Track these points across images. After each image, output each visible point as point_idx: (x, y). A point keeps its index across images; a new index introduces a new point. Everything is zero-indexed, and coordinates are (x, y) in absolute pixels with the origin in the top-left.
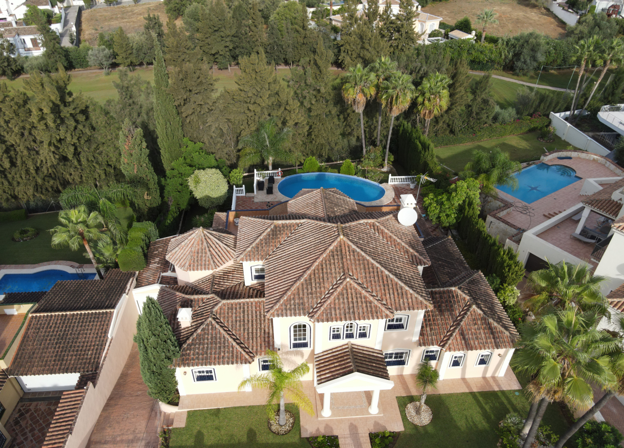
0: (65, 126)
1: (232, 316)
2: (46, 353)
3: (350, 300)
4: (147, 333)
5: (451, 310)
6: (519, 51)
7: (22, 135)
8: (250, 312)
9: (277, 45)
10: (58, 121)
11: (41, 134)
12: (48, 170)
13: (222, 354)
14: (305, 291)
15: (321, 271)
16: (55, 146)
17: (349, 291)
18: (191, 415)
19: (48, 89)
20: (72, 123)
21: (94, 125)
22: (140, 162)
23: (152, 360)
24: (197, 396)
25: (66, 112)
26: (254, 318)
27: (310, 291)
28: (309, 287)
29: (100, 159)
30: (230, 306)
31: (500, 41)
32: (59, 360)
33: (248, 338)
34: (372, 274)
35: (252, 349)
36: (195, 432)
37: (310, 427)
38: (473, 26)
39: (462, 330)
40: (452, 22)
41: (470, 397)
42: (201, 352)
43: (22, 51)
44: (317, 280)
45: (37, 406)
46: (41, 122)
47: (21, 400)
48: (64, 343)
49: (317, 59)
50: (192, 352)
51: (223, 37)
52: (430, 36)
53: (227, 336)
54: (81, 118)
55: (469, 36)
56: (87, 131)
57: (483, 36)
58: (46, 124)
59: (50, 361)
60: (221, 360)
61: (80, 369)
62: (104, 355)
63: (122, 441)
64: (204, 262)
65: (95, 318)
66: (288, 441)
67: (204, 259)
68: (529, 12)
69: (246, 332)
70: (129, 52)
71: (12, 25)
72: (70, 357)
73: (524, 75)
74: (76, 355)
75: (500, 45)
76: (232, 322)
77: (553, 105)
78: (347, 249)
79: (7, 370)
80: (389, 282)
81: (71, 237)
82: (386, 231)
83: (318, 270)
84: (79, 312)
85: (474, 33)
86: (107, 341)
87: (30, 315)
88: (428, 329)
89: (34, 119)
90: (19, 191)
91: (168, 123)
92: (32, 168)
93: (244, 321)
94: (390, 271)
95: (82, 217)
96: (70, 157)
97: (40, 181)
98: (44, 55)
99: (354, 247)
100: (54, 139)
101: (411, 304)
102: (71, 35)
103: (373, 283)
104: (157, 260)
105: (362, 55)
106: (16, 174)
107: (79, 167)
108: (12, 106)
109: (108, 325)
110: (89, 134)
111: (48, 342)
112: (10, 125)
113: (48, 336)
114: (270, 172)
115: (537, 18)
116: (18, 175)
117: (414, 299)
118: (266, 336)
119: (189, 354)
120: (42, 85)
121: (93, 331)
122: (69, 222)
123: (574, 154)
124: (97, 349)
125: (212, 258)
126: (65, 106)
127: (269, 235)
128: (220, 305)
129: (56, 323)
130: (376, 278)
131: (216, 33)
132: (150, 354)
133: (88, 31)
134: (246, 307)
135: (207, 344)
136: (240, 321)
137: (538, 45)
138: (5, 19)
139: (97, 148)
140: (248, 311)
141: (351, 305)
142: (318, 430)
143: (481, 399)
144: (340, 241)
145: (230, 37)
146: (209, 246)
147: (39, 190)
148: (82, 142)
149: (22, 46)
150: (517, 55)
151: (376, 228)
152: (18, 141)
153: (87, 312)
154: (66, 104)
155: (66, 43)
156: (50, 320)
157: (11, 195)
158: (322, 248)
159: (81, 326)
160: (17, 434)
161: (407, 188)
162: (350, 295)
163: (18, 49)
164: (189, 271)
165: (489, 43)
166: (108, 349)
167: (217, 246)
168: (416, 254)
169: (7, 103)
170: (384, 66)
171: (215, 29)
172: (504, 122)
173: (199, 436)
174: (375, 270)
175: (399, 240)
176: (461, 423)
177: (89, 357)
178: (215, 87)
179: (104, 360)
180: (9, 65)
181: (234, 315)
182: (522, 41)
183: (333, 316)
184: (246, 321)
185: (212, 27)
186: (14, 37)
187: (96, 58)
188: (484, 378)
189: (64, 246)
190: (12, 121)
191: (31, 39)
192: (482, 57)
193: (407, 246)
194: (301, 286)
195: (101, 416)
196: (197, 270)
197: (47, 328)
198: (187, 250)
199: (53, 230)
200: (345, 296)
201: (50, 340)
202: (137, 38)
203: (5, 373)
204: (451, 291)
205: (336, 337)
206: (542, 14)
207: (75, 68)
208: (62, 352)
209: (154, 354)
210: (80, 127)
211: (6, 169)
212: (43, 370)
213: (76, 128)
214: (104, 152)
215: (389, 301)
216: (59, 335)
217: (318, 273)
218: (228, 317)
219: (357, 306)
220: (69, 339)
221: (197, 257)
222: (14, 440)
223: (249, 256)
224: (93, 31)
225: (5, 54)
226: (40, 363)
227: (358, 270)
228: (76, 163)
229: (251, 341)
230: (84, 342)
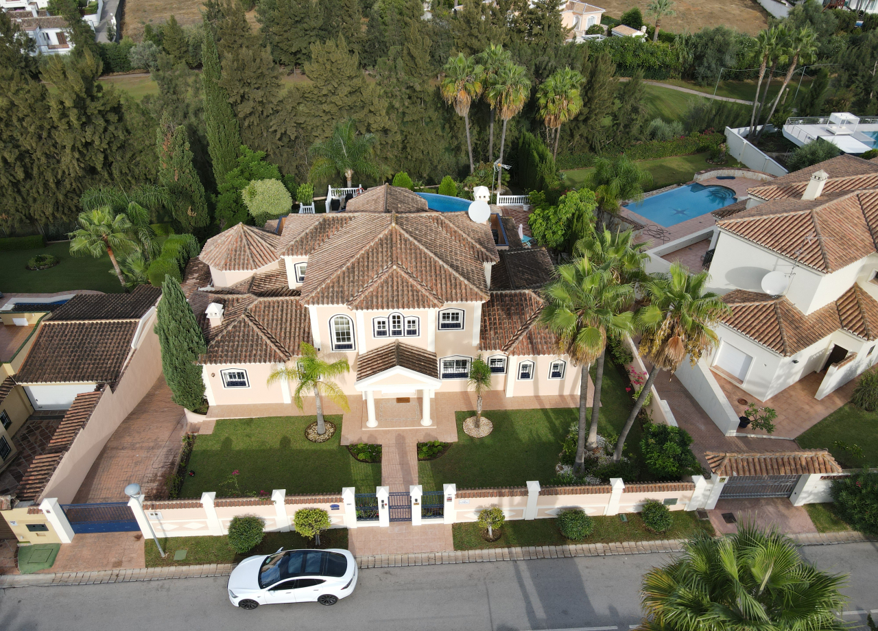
0: (92, 126)
1: (268, 315)
2: (59, 361)
3: (395, 288)
4: (166, 318)
5: (521, 313)
6: (701, 52)
7: (40, 137)
8: (289, 311)
9: (379, 42)
10: (84, 120)
11: (64, 137)
12: (71, 185)
13: (254, 352)
14: (346, 279)
15: (366, 259)
16: (80, 152)
17: (395, 279)
18: (220, 424)
19: (70, 77)
20: (100, 122)
21: (129, 128)
22: (181, 167)
23: (175, 352)
24: (228, 406)
25: (93, 107)
26: (294, 316)
27: (351, 279)
28: (351, 275)
29: (137, 171)
30: (267, 304)
31: (677, 39)
32: (74, 368)
33: (285, 338)
34: (423, 263)
35: (289, 349)
36: (223, 438)
37: (350, 436)
38: (644, 20)
39: (531, 334)
40: (617, 14)
41: (541, 413)
42: (230, 349)
43: (44, 49)
44: (361, 269)
45: (49, 423)
46: (63, 120)
47: (31, 417)
48: (81, 351)
49: (411, 48)
50: (220, 349)
51: (306, 30)
52: (587, 33)
53: (260, 334)
54: (113, 117)
55: (638, 33)
56: (121, 135)
57: (656, 33)
58: (68, 123)
59: (65, 369)
60: (253, 358)
61: (97, 377)
62: (125, 364)
63: (141, 448)
64: (242, 261)
65: (117, 328)
66: (325, 448)
67: (242, 257)
68: (728, 4)
69: (283, 330)
70: (184, 49)
71: (32, 15)
72: (87, 366)
73: (709, 85)
74: (93, 364)
75: (677, 45)
76: (268, 321)
77: (731, 118)
78: (398, 237)
79: (14, 376)
80: (443, 272)
81: (93, 243)
82: (451, 225)
83: (363, 259)
84: (99, 322)
85: (644, 29)
86: (129, 350)
87: (43, 323)
88: (492, 332)
89: (54, 114)
90: (36, 211)
91: (222, 126)
92: (51, 180)
93: (282, 320)
94: (447, 262)
95: (106, 219)
96: (99, 167)
97: (61, 197)
98: (72, 52)
99: (407, 235)
100: (79, 142)
101: (464, 295)
102: (110, 30)
103: (424, 272)
104: (196, 275)
105: (469, 44)
106: (31, 189)
107: (110, 181)
108: (27, 100)
109: (132, 335)
110: (122, 137)
111: (62, 350)
112: (24, 124)
113: (62, 344)
114: (348, 189)
115: (737, 12)
116: (34, 190)
117: (468, 290)
118: (306, 335)
119: (217, 351)
120: (64, 73)
121: (114, 340)
122: (91, 224)
123: (737, 173)
124: (118, 359)
125: (252, 257)
126: (93, 100)
127: (317, 229)
128: (256, 302)
129: (72, 332)
130: (428, 268)
131: (298, 25)
132: (171, 345)
133: (133, 24)
134: (285, 305)
135: (238, 342)
136: (277, 320)
137: (728, 44)
138: (24, 8)
139: (133, 157)
140: (287, 310)
141: (395, 293)
142: (361, 439)
143: (552, 415)
144: (391, 231)
145: (316, 30)
146: (249, 244)
147: (61, 209)
148: (114, 148)
149: (45, 43)
150: (699, 58)
151: (440, 221)
152: (34, 145)
153: (108, 321)
154: (93, 98)
155: (103, 38)
156: (66, 329)
157: (25, 215)
158: (370, 237)
159: (101, 336)
160: (24, 449)
161: (519, 210)
162: (395, 284)
163: (39, 46)
164: (224, 271)
165: (663, 42)
166: (130, 359)
167: (259, 245)
168: (483, 250)
169: (21, 96)
170: (494, 57)
171: (296, 19)
172: (663, 139)
173: (228, 441)
174: (428, 259)
175: (465, 236)
176: (524, 436)
177: (109, 365)
178: (282, 82)
179: (125, 369)
180: (26, 66)
181: (271, 313)
182: (705, 39)
183: (374, 303)
184: (284, 320)
185: (293, 17)
186: (35, 30)
187: (140, 57)
188: (561, 396)
189: (85, 253)
190: (27, 119)
191: (57, 34)
192: (652, 60)
193: (473, 241)
194: (342, 274)
195: (119, 426)
196: (234, 269)
197: (62, 336)
198: (224, 248)
199: (71, 234)
200: (390, 284)
201: (65, 348)
202: (194, 31)
203: (11, 381)
204: (525, 294)
205: (382, 333)
206: (747, 6)
207: (113, 72)
208: (77, 360)
209: (176, 343)
210: (111, 128)
211: (19, 181)
212: (57, 378)
213: (105, 130)
214: (141, 162)
215: (439, 291)
216: (76, 343)
217: (363, 262)
218: (264, 316)
219: (403, 295)
220: (87, 348)
221: (235, 255)
222: (20, 453)
223: (292, 250)
224: (140, 25)
225: (22, 51)
226: (53, 371)
227: (409, 259)
228: (106, 176)
229: (288, 341)
230: (103, 351)
